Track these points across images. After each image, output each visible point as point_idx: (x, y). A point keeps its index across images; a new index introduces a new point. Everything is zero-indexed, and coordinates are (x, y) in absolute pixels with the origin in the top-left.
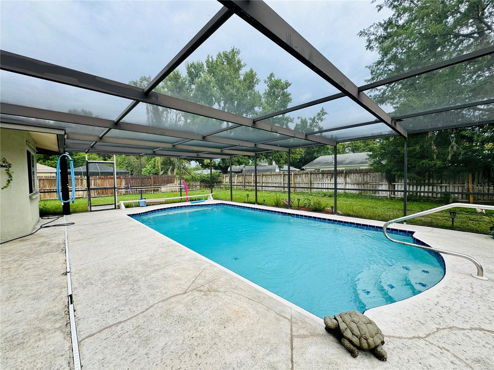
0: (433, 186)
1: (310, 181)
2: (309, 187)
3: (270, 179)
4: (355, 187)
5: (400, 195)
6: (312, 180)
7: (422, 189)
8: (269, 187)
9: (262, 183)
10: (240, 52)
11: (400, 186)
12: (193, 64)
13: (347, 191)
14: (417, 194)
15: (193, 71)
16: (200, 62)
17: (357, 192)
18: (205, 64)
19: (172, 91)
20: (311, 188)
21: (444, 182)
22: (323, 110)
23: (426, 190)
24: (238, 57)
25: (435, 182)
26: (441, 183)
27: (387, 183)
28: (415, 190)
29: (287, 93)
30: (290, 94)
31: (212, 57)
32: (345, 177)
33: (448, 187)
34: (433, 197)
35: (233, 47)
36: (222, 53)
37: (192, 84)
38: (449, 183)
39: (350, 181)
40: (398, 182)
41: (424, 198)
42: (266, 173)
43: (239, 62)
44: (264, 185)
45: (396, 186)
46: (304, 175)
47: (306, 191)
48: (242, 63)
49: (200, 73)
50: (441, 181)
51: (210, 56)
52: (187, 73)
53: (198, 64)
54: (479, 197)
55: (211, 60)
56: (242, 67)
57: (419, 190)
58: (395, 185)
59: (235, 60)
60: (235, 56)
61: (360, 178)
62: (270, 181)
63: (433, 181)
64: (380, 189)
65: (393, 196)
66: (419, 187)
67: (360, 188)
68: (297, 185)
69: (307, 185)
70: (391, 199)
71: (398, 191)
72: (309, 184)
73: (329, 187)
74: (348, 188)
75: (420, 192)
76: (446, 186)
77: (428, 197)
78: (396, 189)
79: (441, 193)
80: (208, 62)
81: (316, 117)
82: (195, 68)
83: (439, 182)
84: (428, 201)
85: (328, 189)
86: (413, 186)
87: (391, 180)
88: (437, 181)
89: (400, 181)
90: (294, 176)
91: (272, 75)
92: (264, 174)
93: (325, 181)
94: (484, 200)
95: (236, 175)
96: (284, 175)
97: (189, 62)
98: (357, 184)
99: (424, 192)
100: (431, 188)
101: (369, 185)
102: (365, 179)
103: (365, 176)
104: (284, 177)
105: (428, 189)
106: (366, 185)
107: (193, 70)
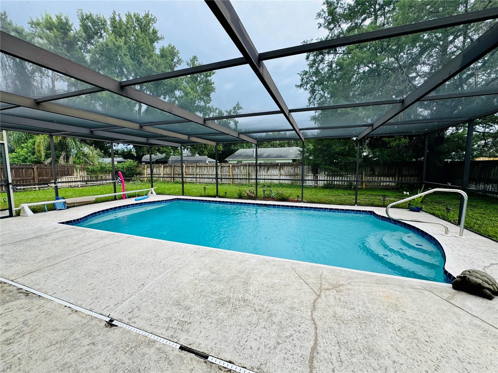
0: (342, 176)
1: (249, 173)
2: (248, 178)
3: (206, 170)
4: (288, 178)
5: (321, 184)
6: (250, 172)
7: (336, 179)
8: (204, 178)
9: (196, 175)
10: (156, 20)
11: (321, 177)
12: (91, 15)
13: (281, 181)
14: (332, 182)
15: (90, 27)
16: (102, 16)
17: (289, 182)
18: (109, 23)
19: (56, 45)
20: (249, 179)
21: (349, 174)
22: (239, 104)
23: (338, 179)
24: (155, 26)
25: (344, 174)
26: (347, 175)
27: (312, 175)
28: (331, 179)
29: (211, 81)
30: (213, 84)
31: (119, 15)
32: (280, 170)
33: (351, 178)
34: (342, 185)
35: (147, 12)
36: (132, 15)
37: (88, 43)
38: (352, 175)
39: (284, 173)
40: (320, 174)
41: (336, 186)
42: (201, 164)
43: (155, 32)
44: (198, 176)
45: (319, 177)
46: (242, 167)
47: (244, 182)
48: (159, 35)
49: (100, 32)
50: (347, 173)
51: (117, 13)
52: (81, 26)
53: (99, 19)
54: (368, 184)
55: (117, 19)
56: (159, 40)
57: (333, 179)
58: (317, 176)
59: (149, 29)
60: (151, 24)
61: (292, 170)
62: (205, 172)
63: (342, 173)
64: (307, 179)
65: (316, 185)
66: (334, 177)
67: (292, 179)
68: (236, 177)
69: (245, 176)
70: (316, 187)
71: (320, 180)
72: (248, 176)
73: (266, 178)
74: (282, 178)
75: (334, 181)
76: (350, 177)
77: (339, 185)
78: (318, 179)
79: (347, 181)
80: (113, 20)
81: (232, 111)
82: (94, 22)
83: (346, 173)
84: (339, 188)
85: (265, 179)
86: (330, 176)
87: (315, 172)
88: (345, 173)
89: (321, 173)
90: (232, 168)
91: (195, 58)
92: (197, 165)
93: (262, 173)
94: (370, 186)
95: (162, 166)
96: (221, 166)
97: (83, 12)
98: (290, 176)
99: (337, 181)
100: (341, 178)
101: (299, 176)
102: (296, 171)
103: (296, 169)
104: (221, 169)
105: (340, 179)
106: (297, 176)
107: (90, 24)
